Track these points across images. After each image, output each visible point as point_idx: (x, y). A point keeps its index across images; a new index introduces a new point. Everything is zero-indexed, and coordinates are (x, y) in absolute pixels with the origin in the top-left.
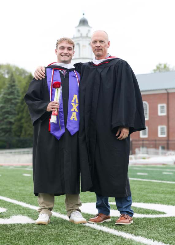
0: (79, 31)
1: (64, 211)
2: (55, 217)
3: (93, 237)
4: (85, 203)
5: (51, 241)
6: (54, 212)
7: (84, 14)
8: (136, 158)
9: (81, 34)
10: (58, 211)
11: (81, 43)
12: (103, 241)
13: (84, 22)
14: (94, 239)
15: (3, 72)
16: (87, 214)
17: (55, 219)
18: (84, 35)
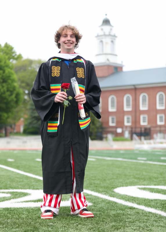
0: (102, 29)
1: (112, 194)
2: (107, 200)
3: (146, 218)
4: (127, 186)
5: (111, 222)
6: (104, 194)
7: (106, 15)
8: (154, 143)
9: (104, 33)
10: (106, 194)
11: (104, 40)
12: (156, 221)
13: (106, 22)
14: (148, 220)
15: (35, 67)
16: (132, 197)
17: (107, 201)
18: (107, 33)
